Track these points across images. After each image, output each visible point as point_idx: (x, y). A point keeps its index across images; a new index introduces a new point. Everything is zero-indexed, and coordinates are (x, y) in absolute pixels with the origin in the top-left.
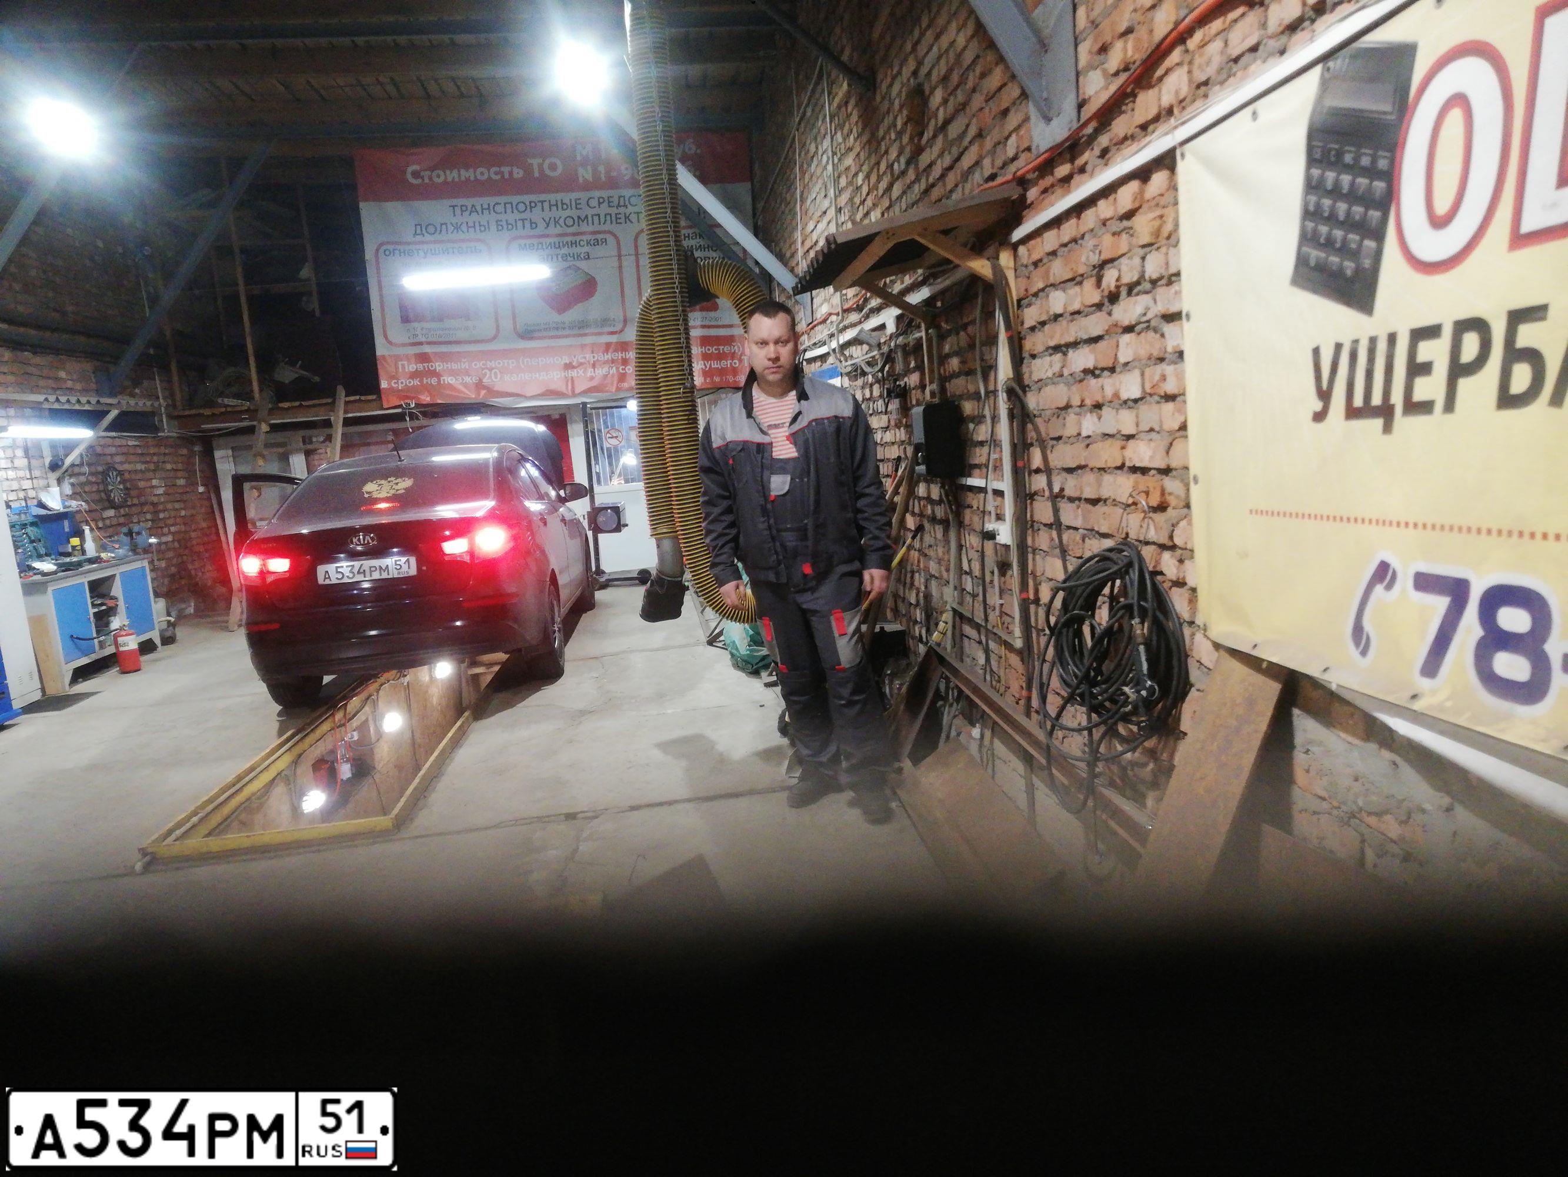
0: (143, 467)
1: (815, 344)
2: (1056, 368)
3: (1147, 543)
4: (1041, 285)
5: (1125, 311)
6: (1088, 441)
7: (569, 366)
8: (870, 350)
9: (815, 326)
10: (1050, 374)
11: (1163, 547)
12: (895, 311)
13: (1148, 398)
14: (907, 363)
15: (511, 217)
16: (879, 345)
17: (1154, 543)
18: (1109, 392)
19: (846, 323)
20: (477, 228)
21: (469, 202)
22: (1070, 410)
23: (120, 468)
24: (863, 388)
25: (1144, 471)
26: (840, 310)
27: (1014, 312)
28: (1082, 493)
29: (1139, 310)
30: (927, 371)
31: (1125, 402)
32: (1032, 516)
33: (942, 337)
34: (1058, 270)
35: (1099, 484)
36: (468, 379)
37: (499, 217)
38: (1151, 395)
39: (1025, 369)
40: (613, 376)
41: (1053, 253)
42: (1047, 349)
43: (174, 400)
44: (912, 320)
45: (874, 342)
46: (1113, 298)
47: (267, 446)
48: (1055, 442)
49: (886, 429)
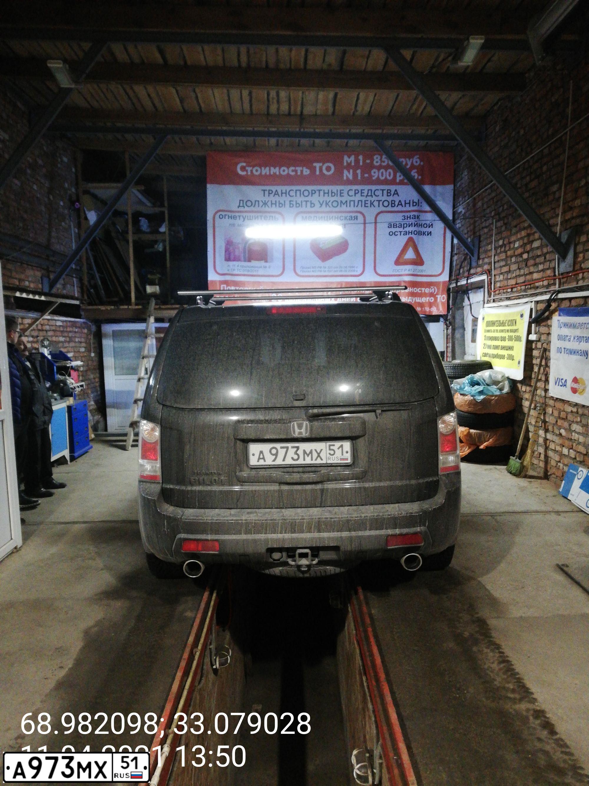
0: (63, 339)
15: (300, 199)
20: (277, 204)
21: (274, 188)
37: (292, 199)
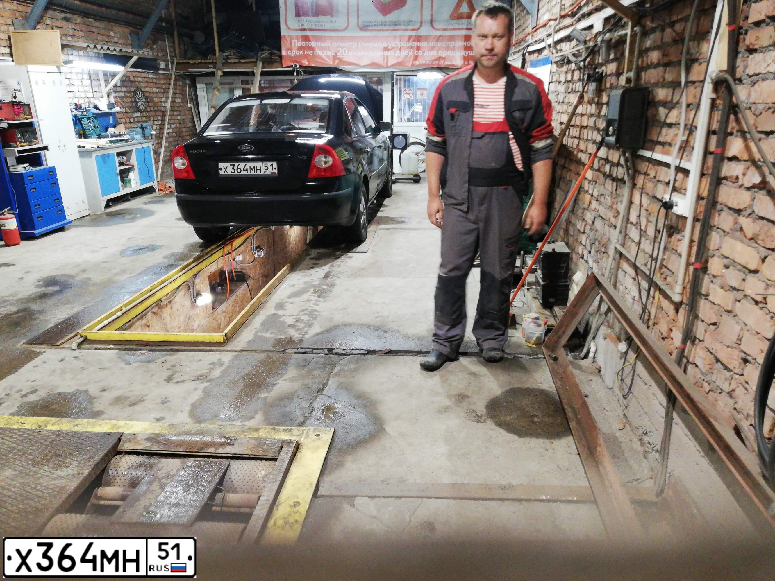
0: (157, 90)
1: (536, 41)
7: (386, 49)
8: (578, 45)
9: (537, 29)
12: (607, 13)
14: (607, 56)
16: (586, 41)
19: (562, 25)
23: (143, 90)
24: (566, 73)
26: (557, 17)
27: (739, 7)
30: (626, 61)
33: (646, 34)
36: (329, 53)
39: (742, 62)
40: (411, 56)
43: (175, 54)
44: (620, 19)
45: (582, 39)
47: (221, 84)
48: (766, 135)
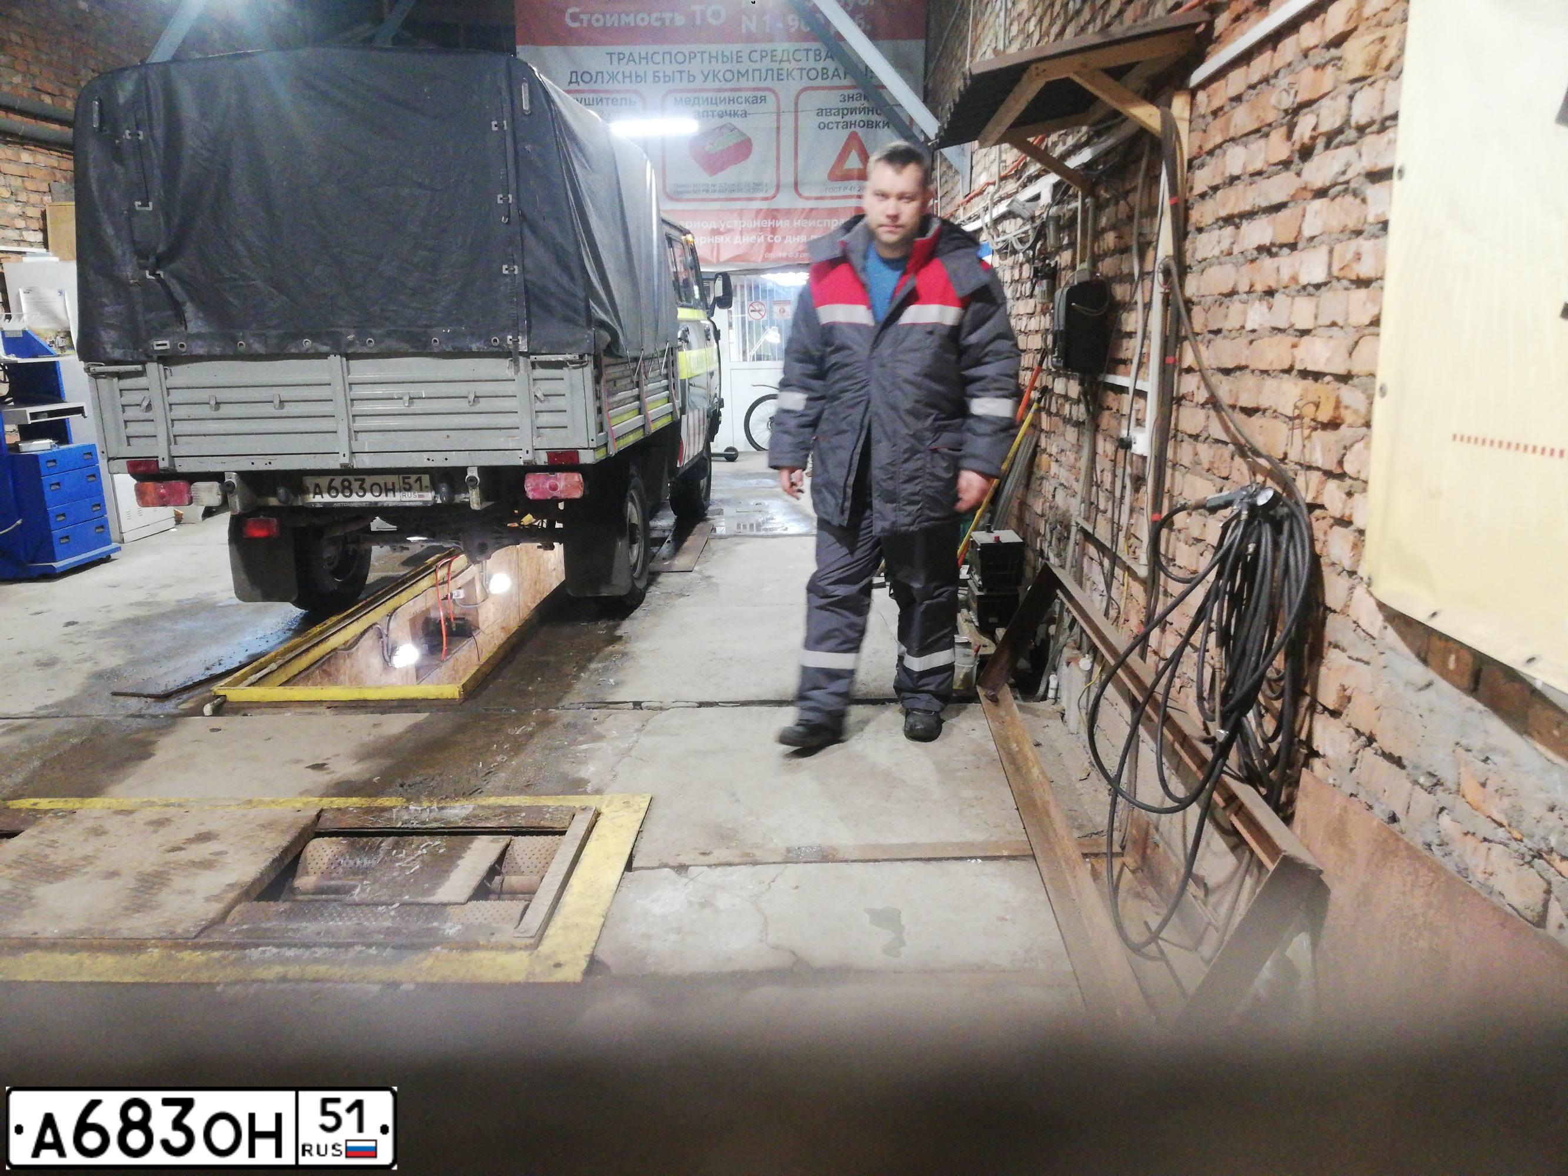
1: (970, 218)
2: (1225, 245)
3: (1309, 468)
4: (1218, 140)
5: (1319, 169)
6: (1252, 336)
7: (716, 232)
8: (1024, 224)
9: (971, 198)
10: (1216, 252)
11: (1329, 474)
12: (1053, 178)
13: (1335, 283)
14: (1059, 239)
15: (669, 68)
16: (1033, 218)
17: (1318, 469)
18: (1285, 275)
19: (1002, 193)
20: (634, 77)
21: (627, 50)
22: (1236, 297)
24: (1012, 268)
25: (1317, 376)
26: (996, 179)
27: (1182, 176)
28: (1237, 400)
29: (1337, 167)
30: (1079, 246)
31: (1304, 288)
32: (1176, 425)
33: (1099, 207)
34: (1242, 119)
35: (1260, 392)
37: (656, 68)
38: (1338, 279)
39: (1188, 245)
40: (761, 243)
41: (1238, 99)
42: (1217, 220)
44: (1068, 188)
45: (1026, 214)
46: (1306, 153)
48: (1211, 336)
49: (1031, 315)
